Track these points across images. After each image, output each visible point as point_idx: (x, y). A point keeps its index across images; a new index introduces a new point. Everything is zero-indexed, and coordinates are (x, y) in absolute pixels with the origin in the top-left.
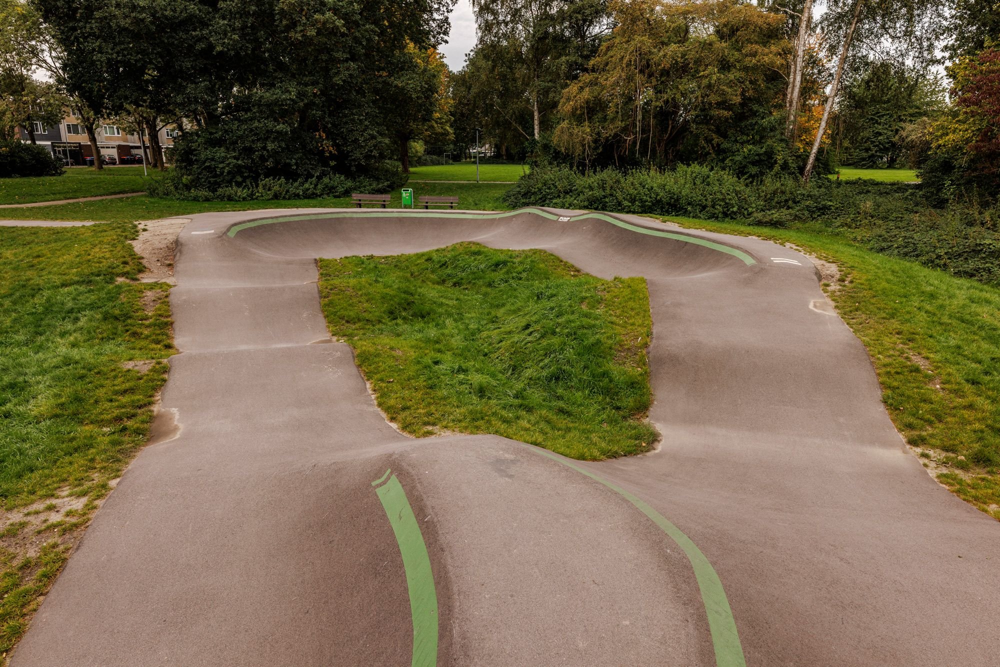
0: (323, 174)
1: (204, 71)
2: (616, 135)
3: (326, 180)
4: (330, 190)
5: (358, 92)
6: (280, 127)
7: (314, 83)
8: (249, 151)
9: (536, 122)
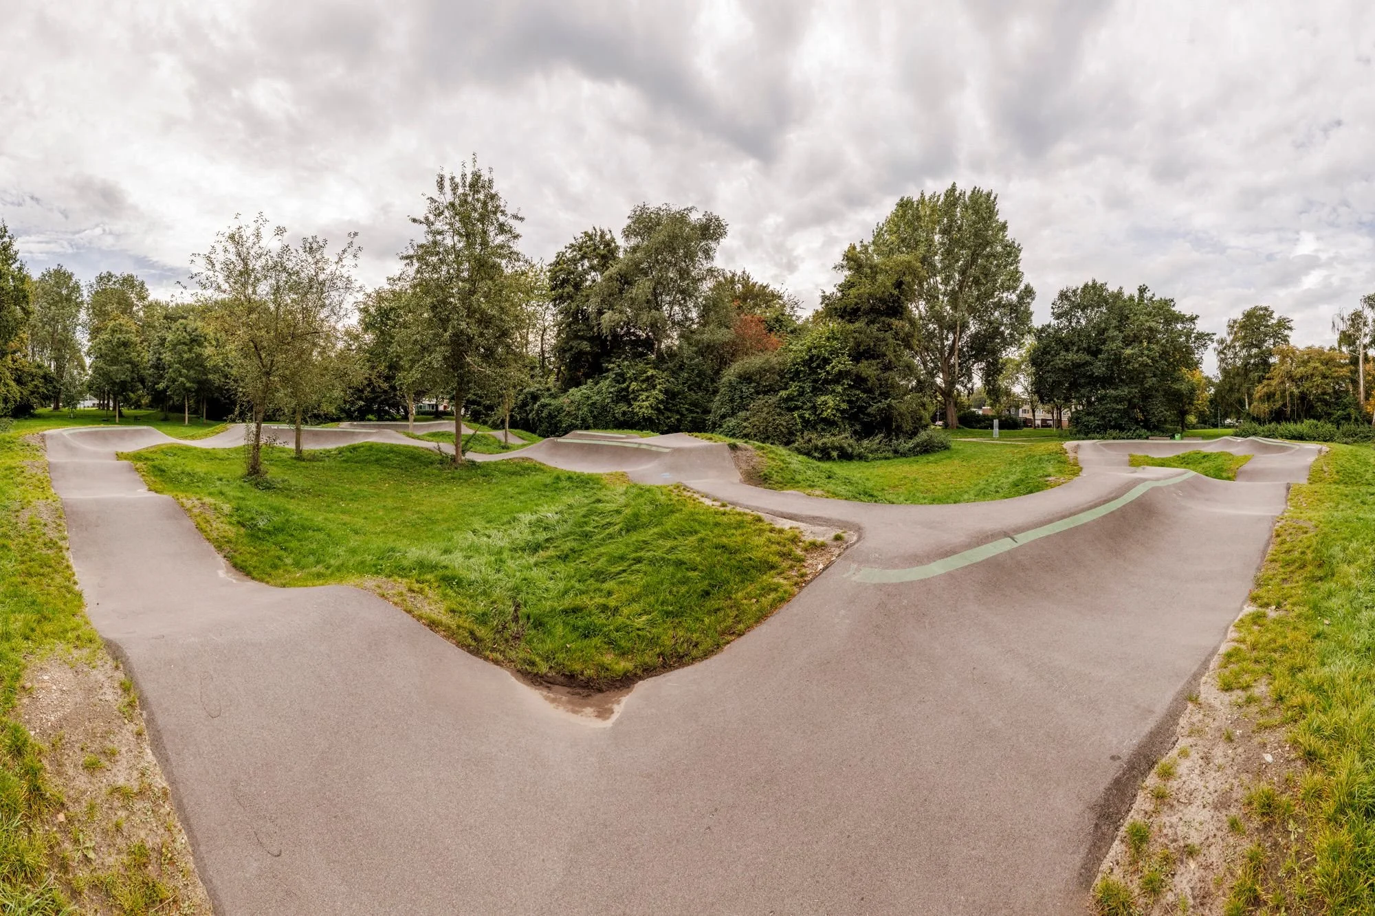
0: (1137, 429)
1: (1089, 383)
2: (1280, 408)
3: (1138, 431)
4: (1140, 437)
5: (1156, 391)
6: (1119, 407)
7: (1136, 388)
8: (1104, 418)
9: (1247, 404)
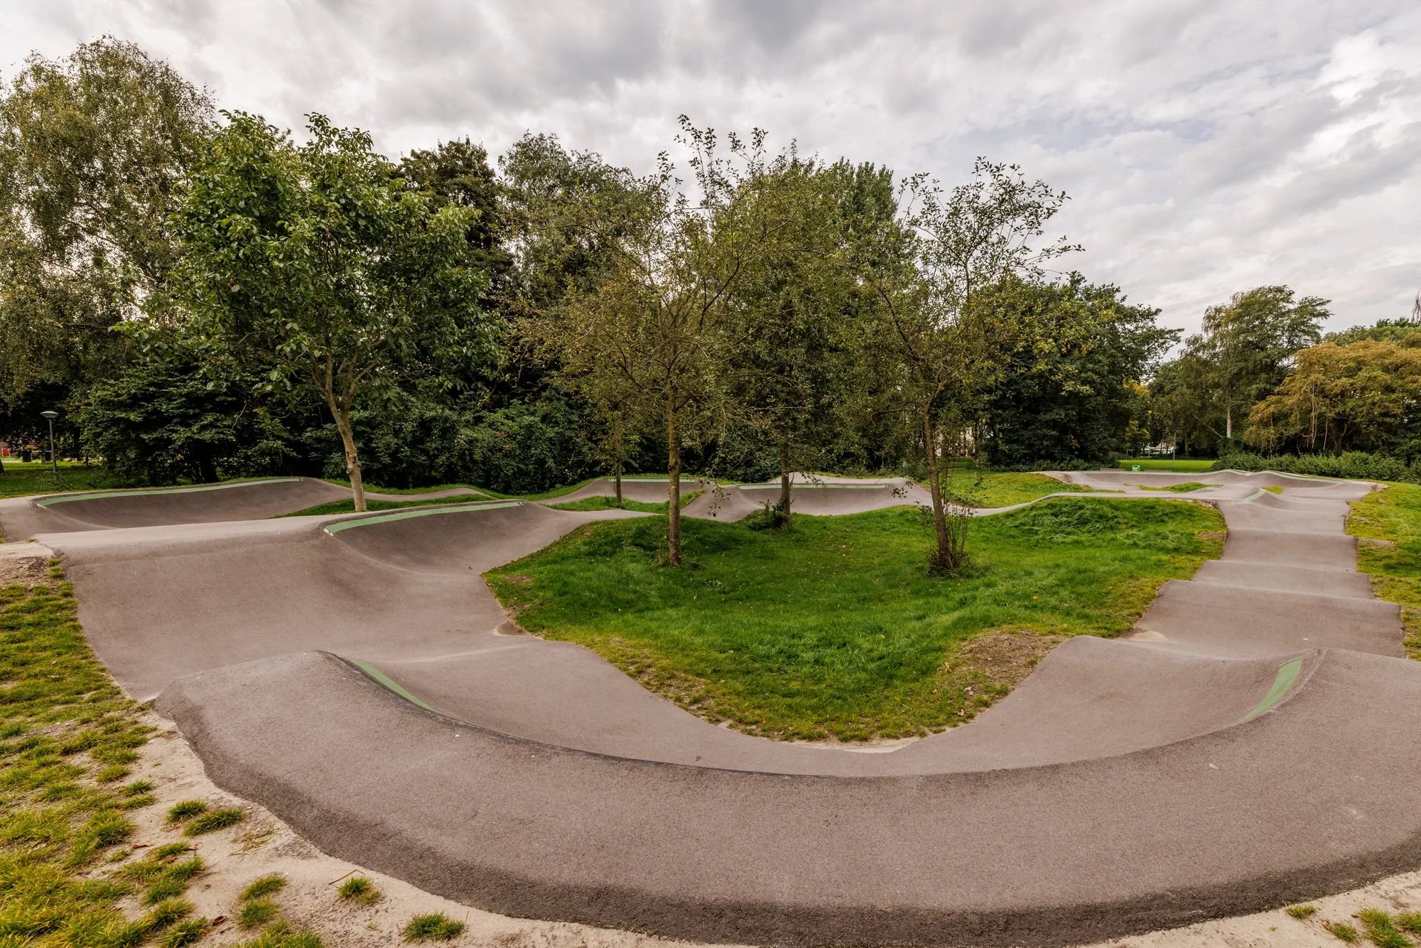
0: (1072, 459)
2: (1296, 434)
3: (1073, 462)
5: (1099, 413)
6: (1052, 433)
8: (1032, 446)
9: (1229, 426)
